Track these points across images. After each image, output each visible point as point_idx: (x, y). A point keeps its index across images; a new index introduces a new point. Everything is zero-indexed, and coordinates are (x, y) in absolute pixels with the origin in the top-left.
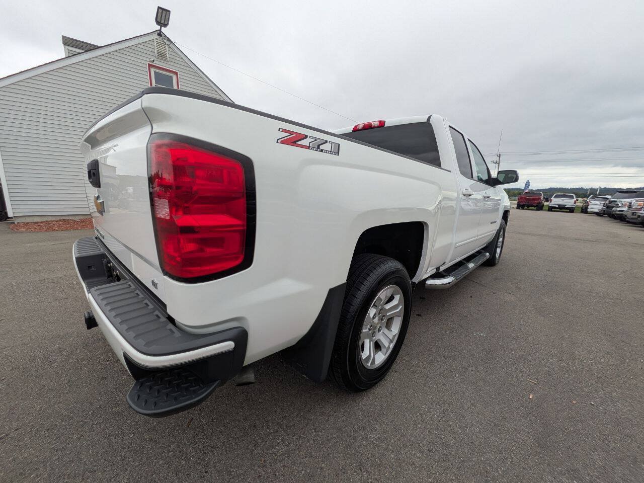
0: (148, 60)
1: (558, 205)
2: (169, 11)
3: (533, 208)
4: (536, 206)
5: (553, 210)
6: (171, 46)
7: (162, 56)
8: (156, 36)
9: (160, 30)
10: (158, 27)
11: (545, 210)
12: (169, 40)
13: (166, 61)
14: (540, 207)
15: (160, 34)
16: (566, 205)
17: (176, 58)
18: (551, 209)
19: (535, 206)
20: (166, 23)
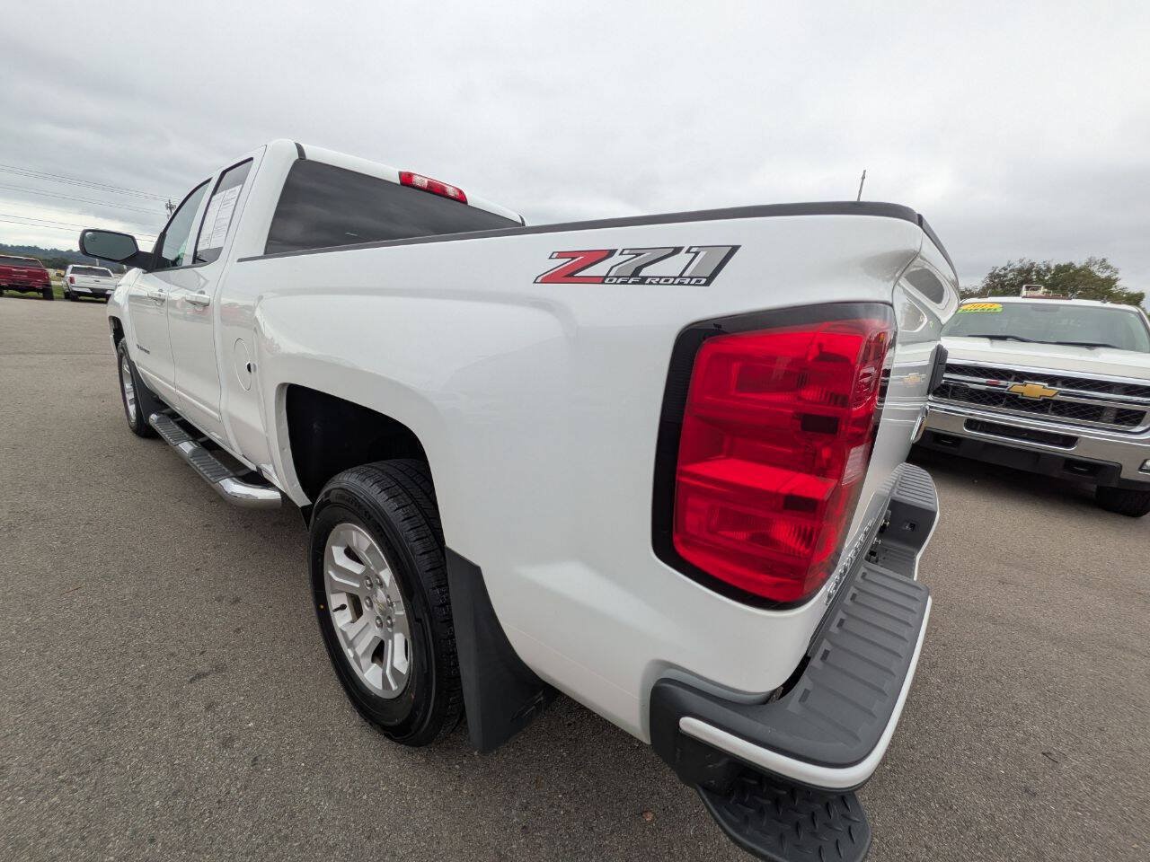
1: (91, 289)
3: (35, 294)
4: (42, 291)
5: (81, 298)
11: (59, 299)
14: (47, 293)
16: (106, 290)
18: (72, 296)
19: (38, 291)
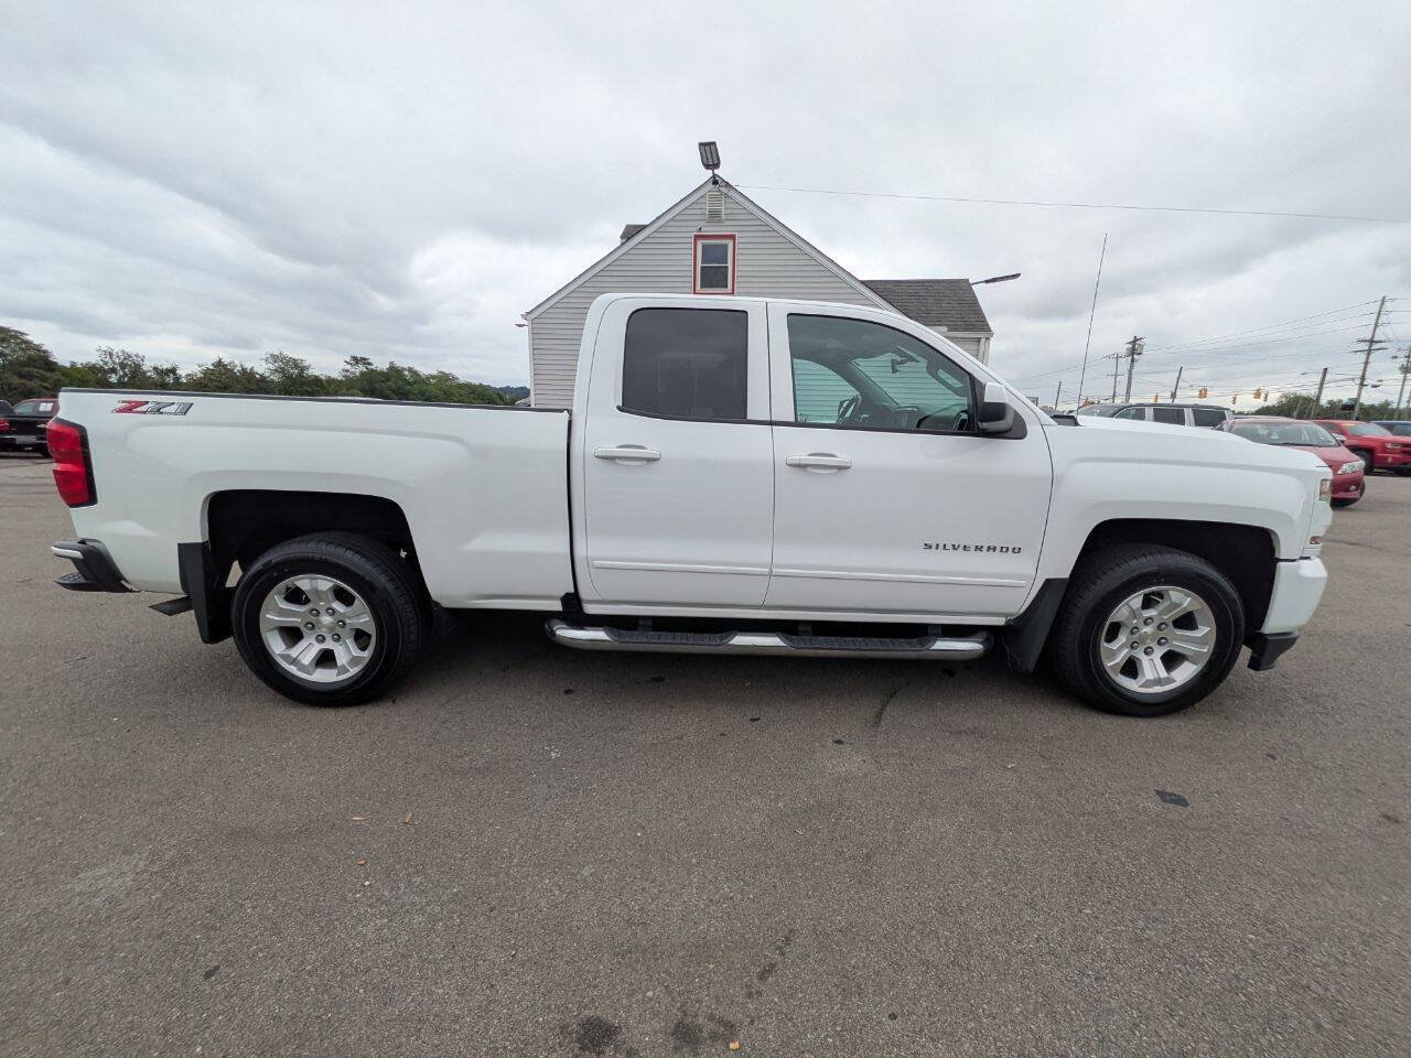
0: (692, 229)
2: (714, 143)
6: (731, 193)
7: (714, 216)
8: (710, 186)
9: (714, 176)
10: (709, 173)
12: (727, 185)
13: (720, 221)
15: (715, 181)
17: (736, 211)
20: (716, 162)
